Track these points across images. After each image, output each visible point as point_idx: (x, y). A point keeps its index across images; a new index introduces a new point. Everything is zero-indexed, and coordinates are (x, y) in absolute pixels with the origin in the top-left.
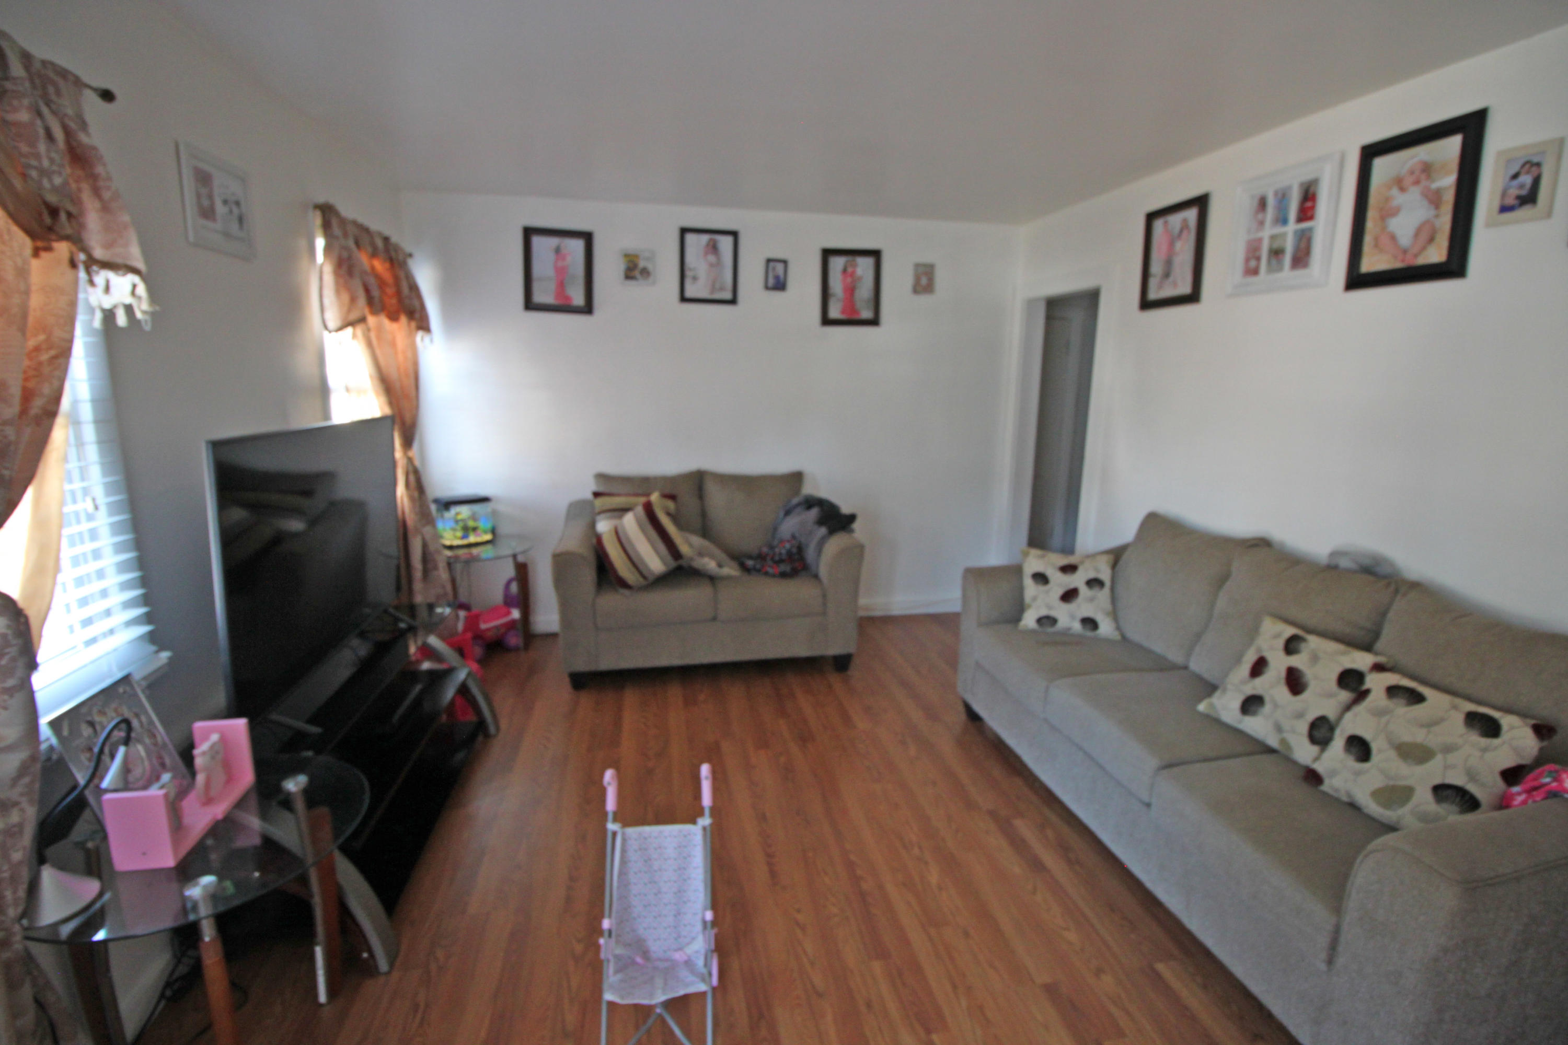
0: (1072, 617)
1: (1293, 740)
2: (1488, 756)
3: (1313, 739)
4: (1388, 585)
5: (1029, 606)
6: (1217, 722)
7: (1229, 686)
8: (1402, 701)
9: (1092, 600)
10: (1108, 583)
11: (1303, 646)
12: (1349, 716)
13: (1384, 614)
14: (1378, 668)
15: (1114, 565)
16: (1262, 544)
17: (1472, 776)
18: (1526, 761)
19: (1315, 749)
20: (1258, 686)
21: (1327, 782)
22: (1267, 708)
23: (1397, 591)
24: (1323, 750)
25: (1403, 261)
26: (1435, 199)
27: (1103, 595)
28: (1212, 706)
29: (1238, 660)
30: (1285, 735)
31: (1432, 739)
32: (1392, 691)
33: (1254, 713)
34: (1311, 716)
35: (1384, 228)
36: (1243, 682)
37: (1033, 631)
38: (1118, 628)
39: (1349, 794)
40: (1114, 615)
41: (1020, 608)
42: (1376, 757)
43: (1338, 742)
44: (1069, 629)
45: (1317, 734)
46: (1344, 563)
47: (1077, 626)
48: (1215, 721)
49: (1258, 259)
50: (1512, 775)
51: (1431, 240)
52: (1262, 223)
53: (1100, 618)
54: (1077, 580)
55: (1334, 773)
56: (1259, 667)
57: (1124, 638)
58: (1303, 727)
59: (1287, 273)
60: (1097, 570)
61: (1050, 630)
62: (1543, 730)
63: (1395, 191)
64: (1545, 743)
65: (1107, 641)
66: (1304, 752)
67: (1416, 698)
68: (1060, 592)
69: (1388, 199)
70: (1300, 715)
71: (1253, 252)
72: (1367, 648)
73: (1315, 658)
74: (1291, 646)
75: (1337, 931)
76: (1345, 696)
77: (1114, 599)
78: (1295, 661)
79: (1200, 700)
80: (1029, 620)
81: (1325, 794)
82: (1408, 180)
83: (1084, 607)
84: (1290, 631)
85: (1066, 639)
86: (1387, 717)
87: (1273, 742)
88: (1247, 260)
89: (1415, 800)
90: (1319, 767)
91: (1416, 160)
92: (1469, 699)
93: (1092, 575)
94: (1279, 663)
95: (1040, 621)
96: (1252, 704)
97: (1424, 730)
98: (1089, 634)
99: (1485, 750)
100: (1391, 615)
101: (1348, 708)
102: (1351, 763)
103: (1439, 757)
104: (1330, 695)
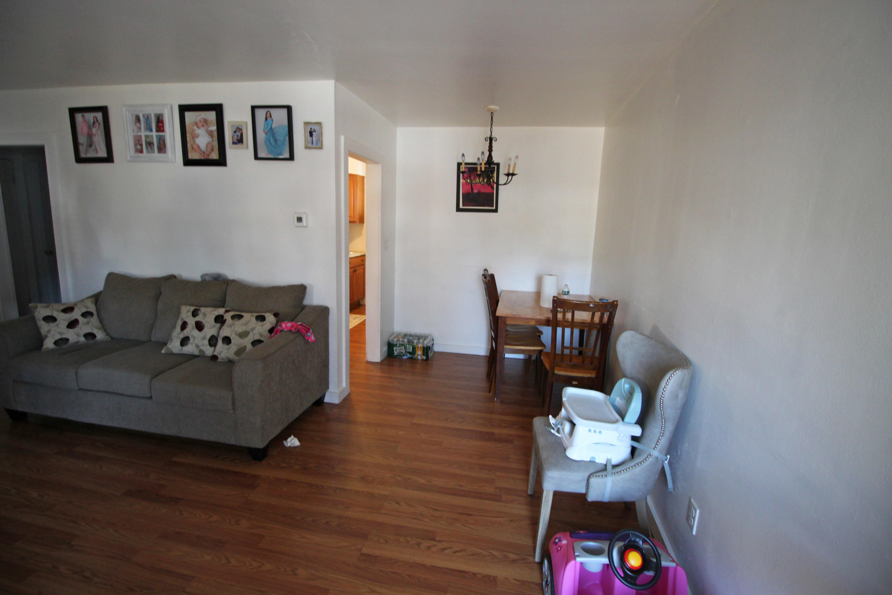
0: (78, 335)
1: (203, 348)
2: (264, 327)
3: (211, 345)
4: (225, 283)
5: (46, 337)
6: (173, 354)
7: (173, 338)
8: (237, 320)
9: (88, 323)
10: (95, 313)
11: (199, 312)
12: (221, 331)
13: (225, 294)
14: (227, 311)
15: (96, 303)
16: (171, 278)
17: (261, 335)
18: (274, 325)
19: (212, 349)
20: (186, 332)
21: (219, 357)
22: (191, 340)
23: (228, 284)
24: (215, 348)
25: (204, 157)
26: (210, 134)
27: (94, 320)
28: (168, 348)
29: (174, 327)
30: (201, 348)
31: (248, 328)
32: (233, 317)
33: (187, 344)
34: (208, 337)
35: (194, 142)
36: (179, 334)
37: (52, 350)
38: (108, 334)
39: (227, 358)
40: (103, 328)
41: (41, 340)
42: (233, 341)
43: (220, 342)
44: (78, 342)
45: (211, 343)
46: (207, 278)
47: (82, 339)
48: (171, 354)
49: (141, 145)
50: (271, 331)
51: (212, 150)
52: (140, 128)
53: (95, 331)
54: (76, 314)
55: (221, 352)
56: (184, 326)
57: (112, 338)
58: (206, 342)
59: (156, 154)
60: (87, 307)
61: (65, 346)
62: (276, 315)
63: (195, 127)
64: (277, 318)
65: (102, 342)
66: (209, 351)
67: (240, 317)
68: (66, 323)
69: (193, 130)
70: (204, 338)
71: (138, 141)
72: (223, 307)
73: (205, 315)
74: (195, 314)
75: (233, 396)
76: (218, 325)
77: (101, 320)
78: (198, 319)
79: (162, 349)
80: (49, 344)
81: (220, 362)
82: (200, 124)
83: (84, 328)
84: (192, 308)
85: (77, 347)
86: (233, 326)
87: (196, 353)
88: (136, 145)
89: (247, 350)
90: (215, 353)
91: (201, 117)
92: (256, 312)
93: (84, 310)
94: (191, 322)
95: (56, 343)
96: (185, 341)
97: (245, 327)
98: (91, 342)
99: (262, 326)
100: (227, 293)
101: (220, 329)
102: (226, 346)
103: (251, 333)
104: (214, 327)
